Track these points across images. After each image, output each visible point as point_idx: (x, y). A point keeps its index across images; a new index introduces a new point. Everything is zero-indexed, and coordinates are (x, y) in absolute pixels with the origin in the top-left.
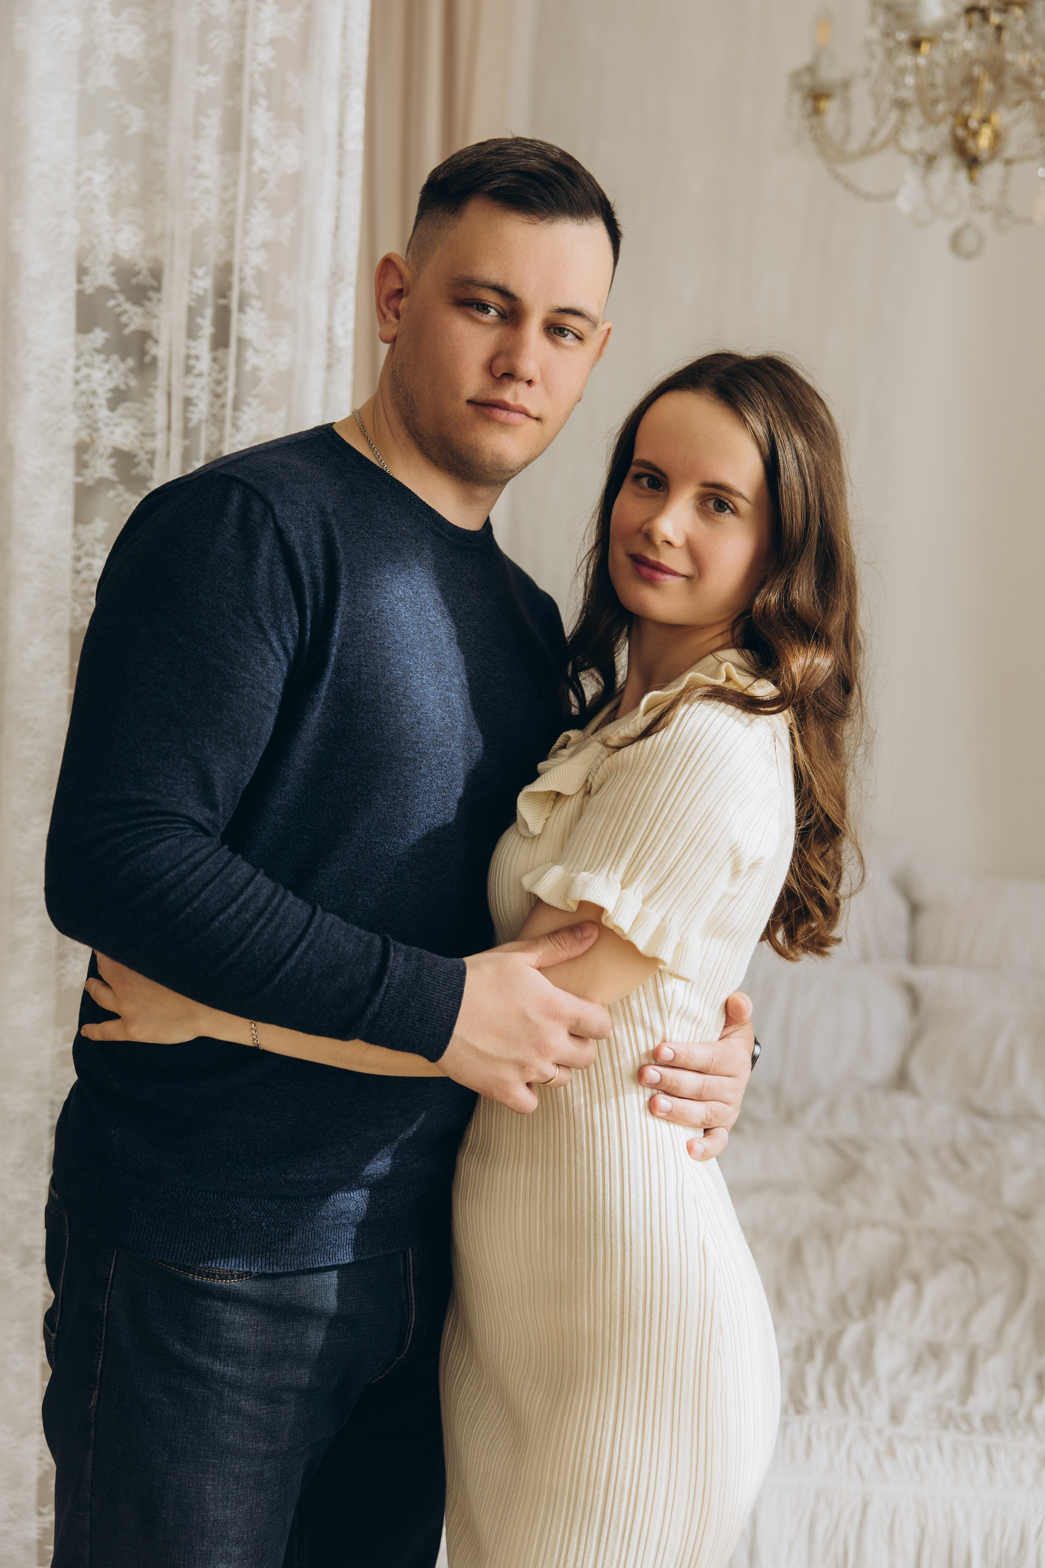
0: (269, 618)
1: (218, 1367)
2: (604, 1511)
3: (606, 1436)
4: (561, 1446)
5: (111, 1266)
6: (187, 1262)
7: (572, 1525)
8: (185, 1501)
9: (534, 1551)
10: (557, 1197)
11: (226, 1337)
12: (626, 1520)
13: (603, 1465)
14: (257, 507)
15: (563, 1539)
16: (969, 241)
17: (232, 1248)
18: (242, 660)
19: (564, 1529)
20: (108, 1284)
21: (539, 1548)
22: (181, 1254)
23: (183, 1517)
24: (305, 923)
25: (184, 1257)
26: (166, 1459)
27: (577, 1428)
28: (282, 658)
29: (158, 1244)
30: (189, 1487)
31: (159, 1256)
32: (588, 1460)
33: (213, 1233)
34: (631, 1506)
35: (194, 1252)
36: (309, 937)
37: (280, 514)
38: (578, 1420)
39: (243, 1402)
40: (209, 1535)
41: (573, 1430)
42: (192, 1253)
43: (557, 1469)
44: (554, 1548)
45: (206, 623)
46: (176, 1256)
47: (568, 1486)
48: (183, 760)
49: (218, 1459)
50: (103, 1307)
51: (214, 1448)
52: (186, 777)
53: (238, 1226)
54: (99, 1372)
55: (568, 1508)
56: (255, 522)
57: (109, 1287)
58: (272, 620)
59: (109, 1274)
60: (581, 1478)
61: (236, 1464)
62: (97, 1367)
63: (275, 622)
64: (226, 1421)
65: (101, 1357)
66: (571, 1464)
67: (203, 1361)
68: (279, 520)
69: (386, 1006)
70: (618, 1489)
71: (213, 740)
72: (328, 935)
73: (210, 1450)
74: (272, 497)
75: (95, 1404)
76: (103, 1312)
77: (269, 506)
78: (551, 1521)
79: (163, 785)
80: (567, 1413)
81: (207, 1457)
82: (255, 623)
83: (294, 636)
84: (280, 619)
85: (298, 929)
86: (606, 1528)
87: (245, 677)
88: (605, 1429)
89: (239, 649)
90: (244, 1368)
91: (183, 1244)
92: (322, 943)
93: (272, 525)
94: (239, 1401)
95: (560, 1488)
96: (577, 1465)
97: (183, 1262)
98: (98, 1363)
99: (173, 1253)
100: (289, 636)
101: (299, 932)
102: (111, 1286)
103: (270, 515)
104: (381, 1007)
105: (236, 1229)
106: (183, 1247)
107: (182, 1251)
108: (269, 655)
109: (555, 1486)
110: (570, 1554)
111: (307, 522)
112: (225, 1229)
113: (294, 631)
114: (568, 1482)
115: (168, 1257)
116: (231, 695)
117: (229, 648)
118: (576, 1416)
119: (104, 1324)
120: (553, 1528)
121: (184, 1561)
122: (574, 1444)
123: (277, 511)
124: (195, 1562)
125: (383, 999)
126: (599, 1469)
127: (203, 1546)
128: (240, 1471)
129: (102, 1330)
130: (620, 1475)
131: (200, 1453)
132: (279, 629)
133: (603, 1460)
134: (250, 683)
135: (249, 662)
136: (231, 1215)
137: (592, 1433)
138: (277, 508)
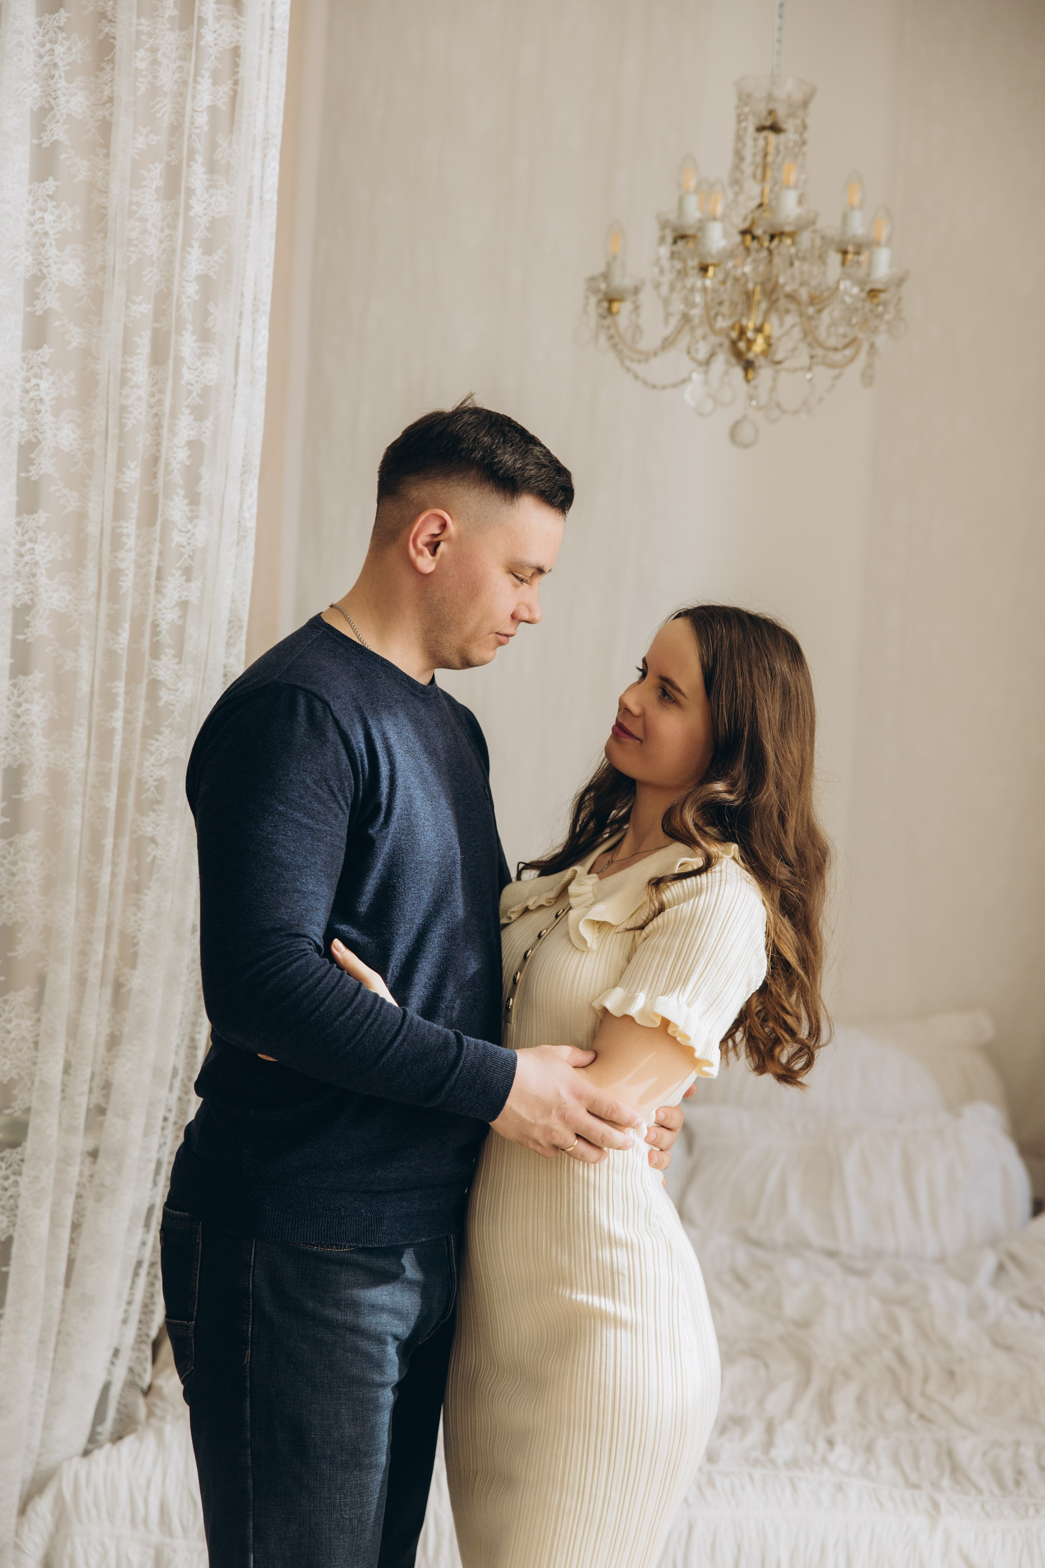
0: (337, 784)
1: (340, 1316)
2: (612, 1432)
3: (609, 1377)
4: (574, 1388)
5: (252, 1252)
6: (313, 1241)
7: (588, 1445)
8: (328, 1422)
9: (561, 1467)
10: (558, 1213)
11: (344, 1293)
12: (629, 1438)
13: (608, 1398)
14: (318, 705)
15: (583, 1456)
16: (747, 432)
17: (342, 1230)
18: (323, 817)
19: (583, 1448)
20: (250, 1266)
21: (565, 1464)
22: (307, 1235)
23: (327, 1435)
24: (400, 1021)
25: (310, 1238)
26: (310, 1392)
27: (585, 1374)
28: (346, 812)
29: (288, 1231)
30: (329, 1411)
31: (291, 1239)
32: (597, 1395)
33: (328, 1219)
34: (632, 1427)
35: (316, 1234)
36: (403, 1032)
37: (334, 709)
38: (586, 1368)
39: (359, 1342)
40: (347, 1448)
41: (582, 1375)
42: (314, 1235)
43: (573, 1406)
44: (577, 1462)
45: (297, 794)
46: (304, 1238)
47: (583, 1416)
48: (296, 895)
49: (346, 1388)
50: (249, 1284)
51: (344, 1379)
52: (299, 906)
53: (346, 1213)
54: (249, 1334)
55: (585, 1432)
56: (320, 717)
57: (252, 1268)
58: (339, 786)
59: (251, 1259)
60: (593, 1409)
61: (360, 1391)
62: (248, 1331)
63: (341, 787)
64: (350, 1358)
65: (250, 1323)
66: (583, 1400)
67: (330, 1313)
68: (335, 713)
69: (459, 1082)
70: (621, 1415)
71: (313, 877)
72: (417, 1030)
73: (340, 1382)
74: (327, 697)
75: (249, 1360)
76: (249, 1287)
77: (326, 704)
78: (572, 1444)
79: (285, 914)
80: (576, 1364)
81: (339, 1387)
82: (328, 790)
83: (351, 794)
84: (344, 784)
85: (395, 1025)
86: (614, 1444)
87: (327, 830)
88: (607, 1373)
89: (320, 810)
90: (358, 1317)
91: (307, 1229)
92: (413, 1036)
93: (331, 717)
94: (358, 1342)
95: (577, 1418)
96: (589, 1400)
97: (309, 1241)
98: (248, 1328)
99: (300, 1236)
100: (349, 796)
101: (396, 1028)
102: (254, 1267)
103: (328, 711)
104: (456, 1082)
105: (345, 1215)
106: (307, 1231)
107: (307, 1234)
108: (339, 811)
109: (572, 1418)
110: (589, 1465)
111: (349, 709)
112: (337, 1215)
113: (351, 791)
114: (583, 1413)
115: (297, 1239)
116: (319, 844)
117: (313, 810)
118: (583, 1366)
119: (251, 1296)
120: (574, 1448)
121: (330, 1470)
122: (584, 1385)
123: (332, 707)
124: (337, 1470)
125: (457, 1077)
126: (606, 1401)
127: (343, 1457)
128: (363, 1397)
129: (250, 1302)
130: (622, 1404)
131: (334, 1385)
132: (343, 792)
133: (608, 1394)
134: (330, 833)
135: (327, 818)
136: (340, 1204)
137: (598, 1376)
138: (331, 703)
